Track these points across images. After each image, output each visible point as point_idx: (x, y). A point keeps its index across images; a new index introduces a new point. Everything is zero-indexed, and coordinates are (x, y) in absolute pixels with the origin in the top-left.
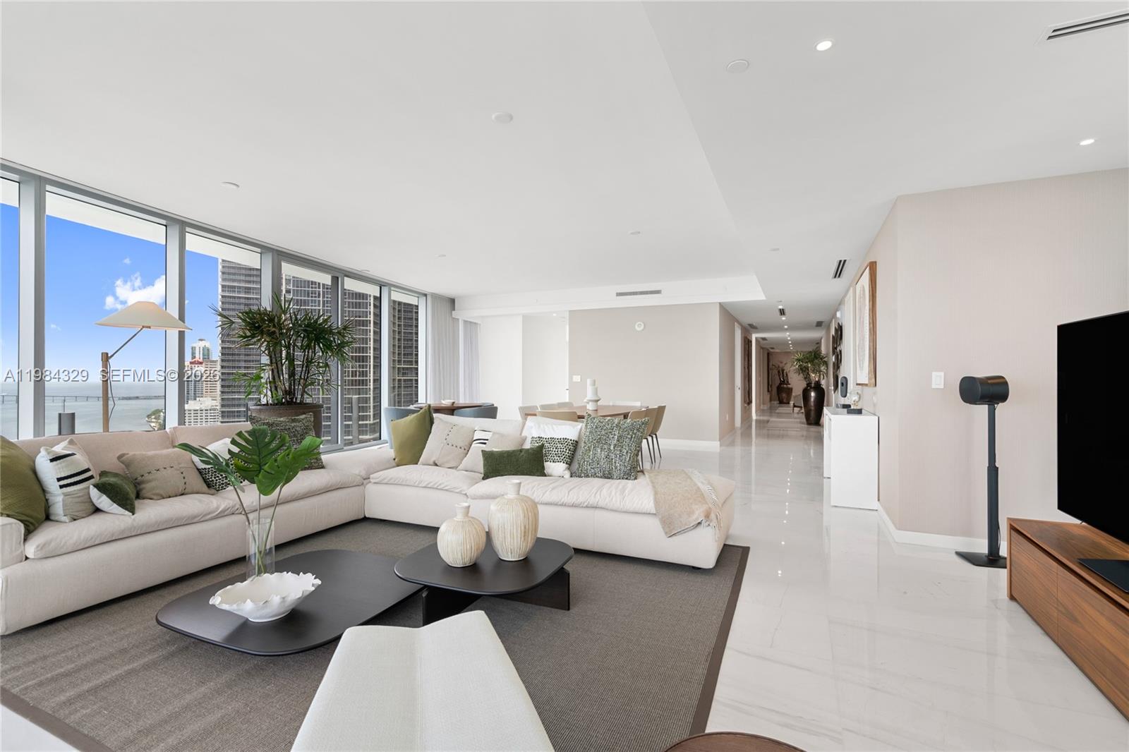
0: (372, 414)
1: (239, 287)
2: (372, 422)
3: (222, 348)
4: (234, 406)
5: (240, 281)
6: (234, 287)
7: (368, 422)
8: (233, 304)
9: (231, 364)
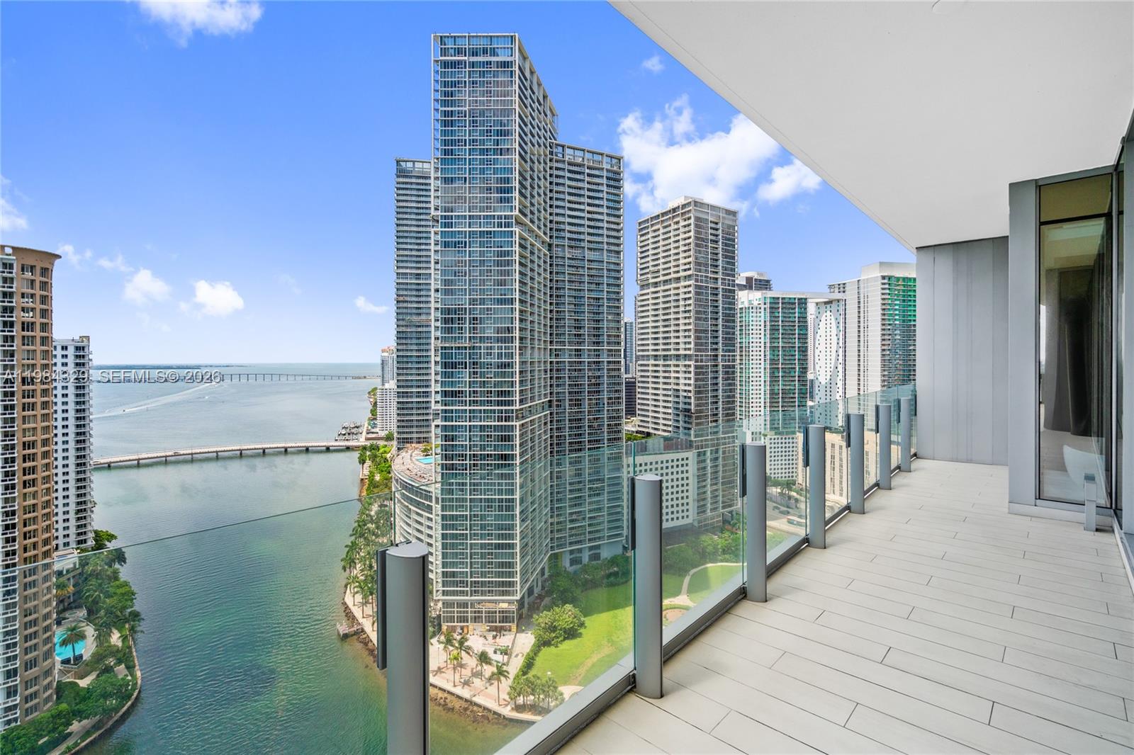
0: (518, 399)
1: (411, 274)
2: (518, 407)
3: (398, 332)
4: (407, 387)
5: (411, 268)
6: (406, 274)
7: (514, 408)
8: (406, 290)
9: (404, 347)
